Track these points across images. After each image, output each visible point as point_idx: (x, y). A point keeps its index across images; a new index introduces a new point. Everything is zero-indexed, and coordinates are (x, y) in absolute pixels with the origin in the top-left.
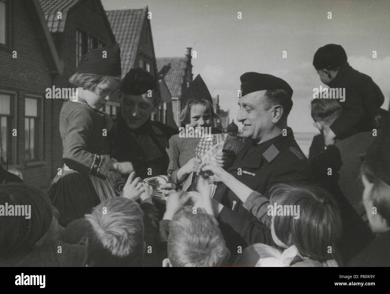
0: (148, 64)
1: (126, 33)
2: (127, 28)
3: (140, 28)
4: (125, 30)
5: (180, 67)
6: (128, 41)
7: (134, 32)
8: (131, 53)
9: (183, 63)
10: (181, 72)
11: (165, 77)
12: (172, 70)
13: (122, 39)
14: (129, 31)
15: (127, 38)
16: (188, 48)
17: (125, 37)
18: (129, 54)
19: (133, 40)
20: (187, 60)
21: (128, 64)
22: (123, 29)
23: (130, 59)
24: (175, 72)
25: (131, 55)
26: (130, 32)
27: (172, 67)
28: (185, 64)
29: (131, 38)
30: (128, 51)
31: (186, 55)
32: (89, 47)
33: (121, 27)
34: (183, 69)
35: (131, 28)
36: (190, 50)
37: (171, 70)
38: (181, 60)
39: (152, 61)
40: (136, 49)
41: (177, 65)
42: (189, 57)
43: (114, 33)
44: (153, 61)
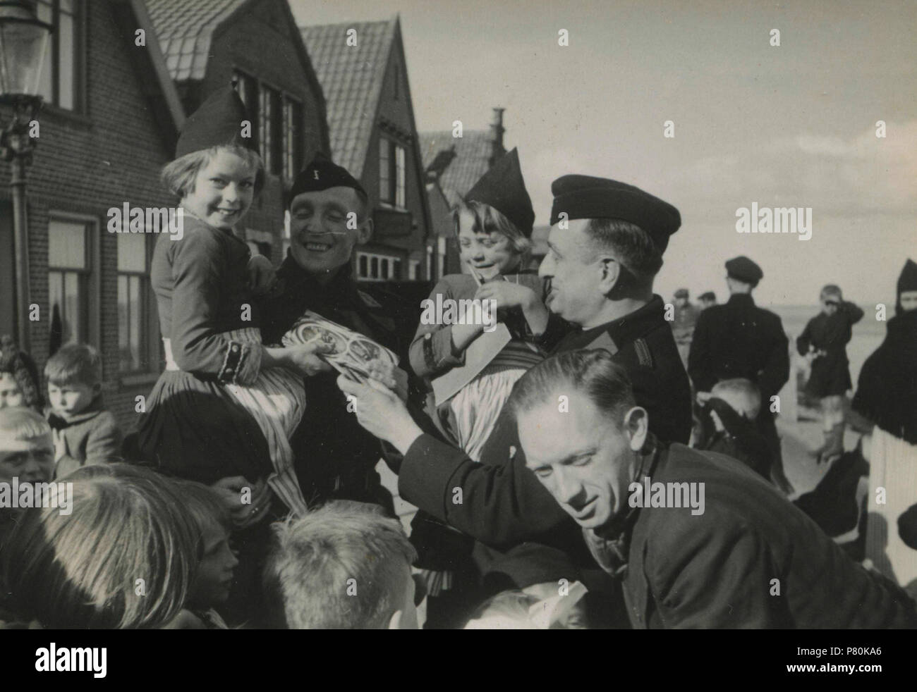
0: (400, 148)
1: (349, 77)
2: (351, 67)
3: (381, 66)
4: (345, 71)
5: (477, 155)
6: (354, 95)
7: (368, 75)
8: (361, 123)
9: (485, 145)
10: (480, 165)
11: (443, 177)
12: (459, 162)
13: (340, 91)
14: (355, 71)
15: (350, 90)
16: (495, 110)
17: (346, 86)
18: (356, 124)
19: (363, 95)
20: (493, 136)
21: (355, 149)
22: (341, 68)
23: (358, 138)
24: (466, 164)
25: (359, 128)
26: (359, 75)
27: (459, 154)
28: (490, 145)
29: (360, 90)
30: (352, 118)
31: (492, 126)
32: (262, 112)
33: (338, 64)
34: (484, 158)
35: (361, 66)
36: (500, 112)
37: (455, 161)
38: (480, 138)
39: (409, 142)
40: (370, 114)
41: (469, 150)
42: (500, 130)
43: (320, 78)
44: (411, 142)
